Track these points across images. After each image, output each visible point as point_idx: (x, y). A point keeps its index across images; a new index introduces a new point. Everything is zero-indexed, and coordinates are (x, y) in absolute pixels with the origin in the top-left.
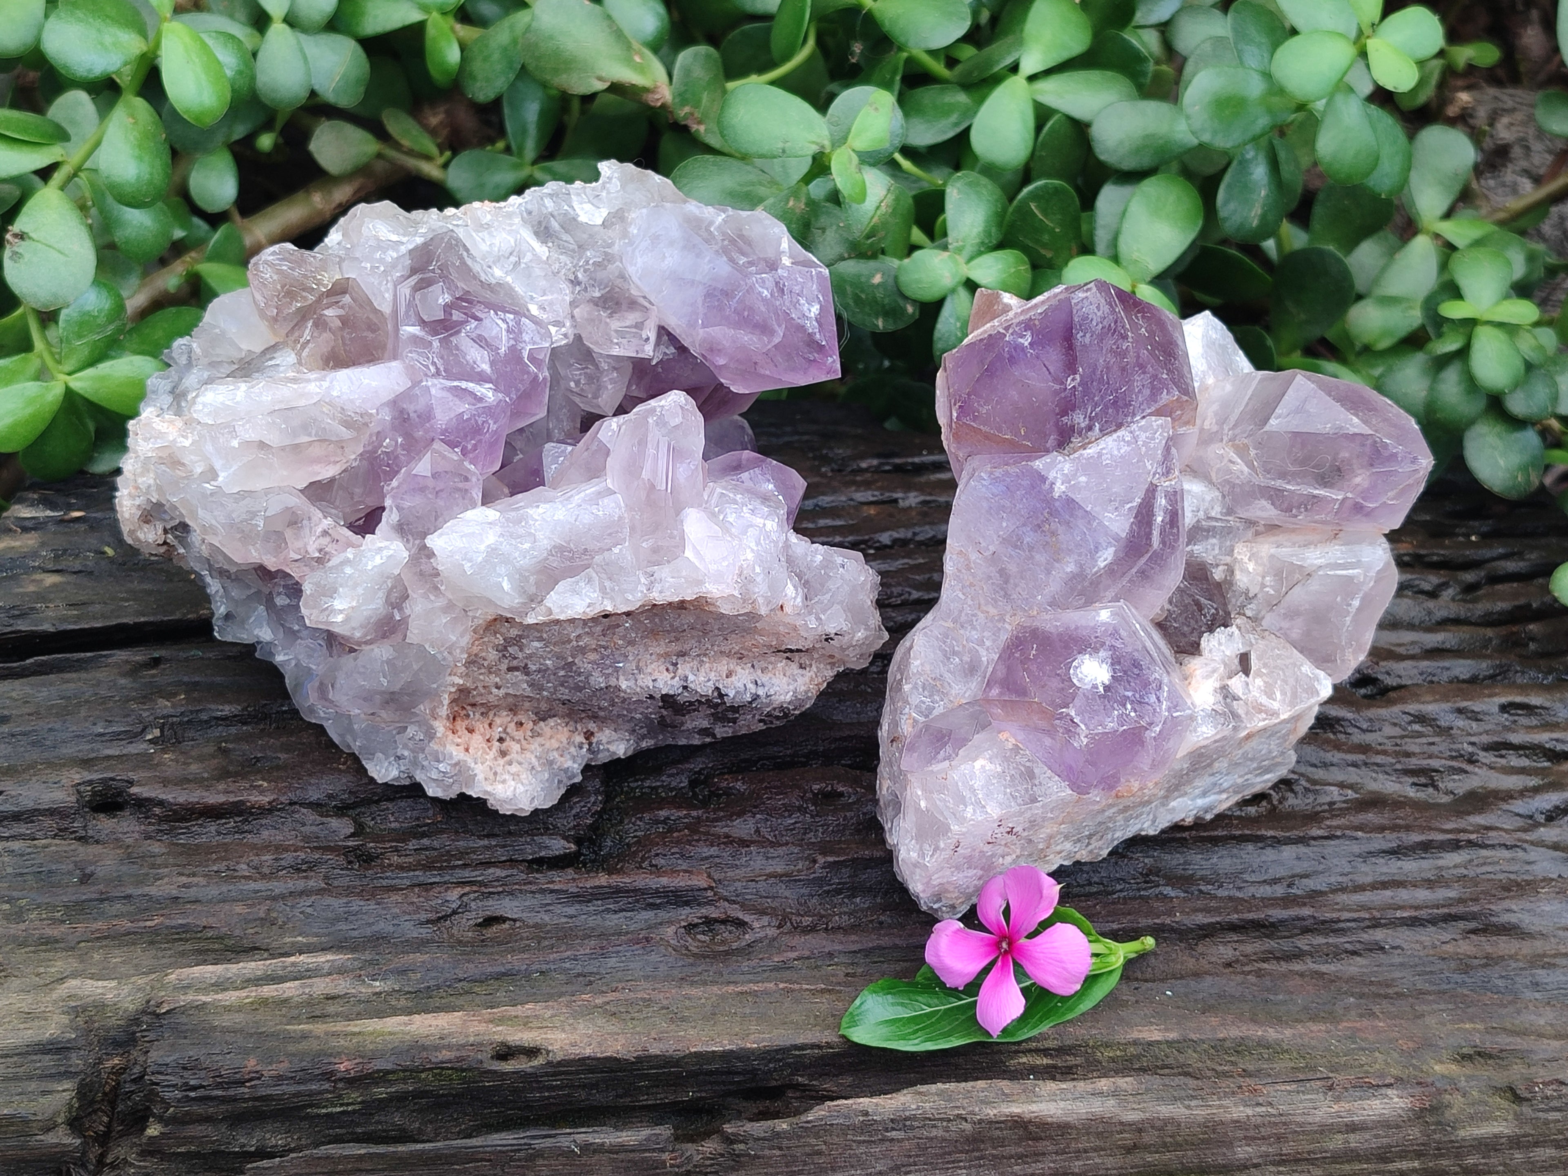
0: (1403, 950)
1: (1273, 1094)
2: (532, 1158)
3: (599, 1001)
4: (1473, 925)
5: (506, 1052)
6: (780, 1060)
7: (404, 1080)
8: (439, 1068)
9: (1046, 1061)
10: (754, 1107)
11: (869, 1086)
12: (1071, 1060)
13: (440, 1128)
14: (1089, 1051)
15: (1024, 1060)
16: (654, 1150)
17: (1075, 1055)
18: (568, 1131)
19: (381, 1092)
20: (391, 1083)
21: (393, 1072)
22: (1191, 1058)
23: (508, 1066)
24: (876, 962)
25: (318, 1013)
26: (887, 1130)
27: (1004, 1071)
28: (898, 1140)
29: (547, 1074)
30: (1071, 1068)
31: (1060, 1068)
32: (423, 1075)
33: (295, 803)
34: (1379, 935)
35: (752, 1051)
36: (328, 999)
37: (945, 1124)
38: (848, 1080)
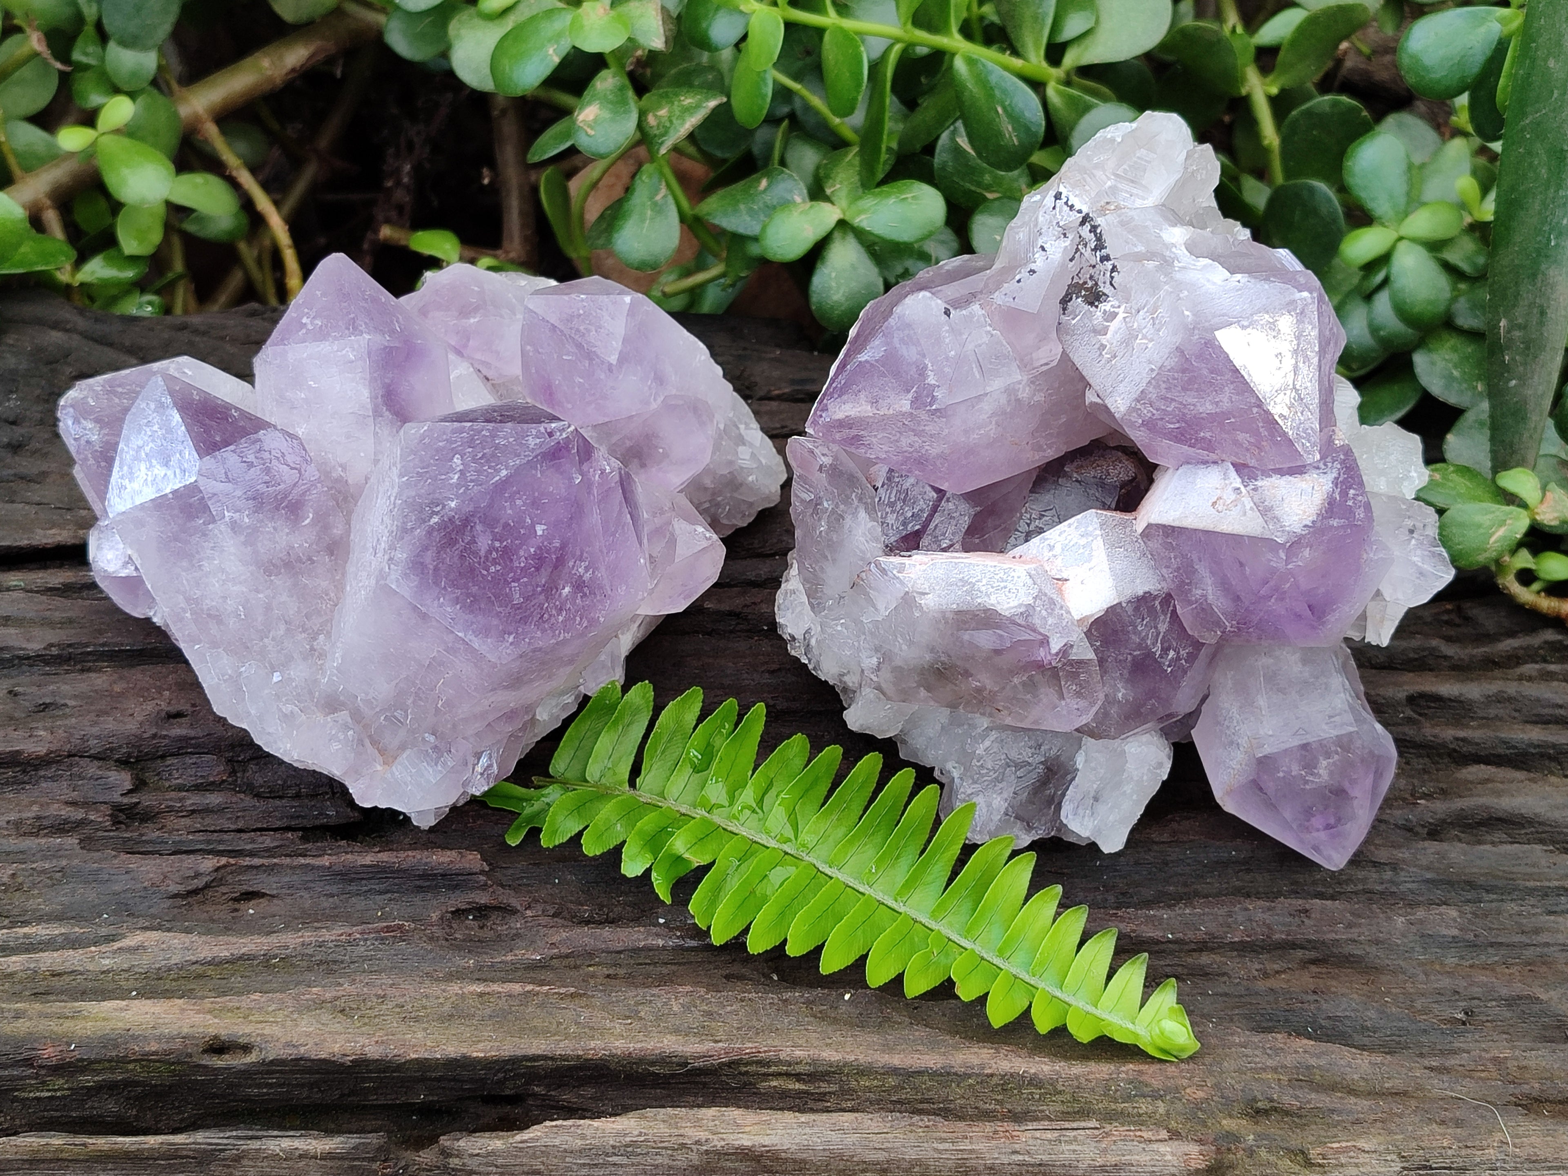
0: (1229, 977)
1: (1030, 1142)
2: (238, 1159)
3: (328, 996)
4: (1313, 954)
5: (219, 1047)
6: (511, 1071)
7: (112, 1070)
8: (145, 1059)
9: (798, 1086)
10: (493, 1113)
11: (612, 1100)
12: (824, 1087)
13: (161, 1114)
14: (844, 1079)
15: (774, 1083)
16: (364, 1159)
17: (829, 1082)
18: (276, 1133)
19: (88, 1080)
20: (98, 1072)
21: (99, 1062)
22: (956, 1093)
23: (218, 1062)
24: (641, 964)
25: (41, 990)
26: (607, 1155)
27: (754, 1093)
28: (621, 1166)
29: (258, 1072)
30: (825, 1094)
31: (812, 1094)
32: (131, 1066)
33: (74, 755)
34: (1205, 959)
35: (478, 1060)
36: (54, 976)
37: (670, 1152)
38: (589, 1091)
